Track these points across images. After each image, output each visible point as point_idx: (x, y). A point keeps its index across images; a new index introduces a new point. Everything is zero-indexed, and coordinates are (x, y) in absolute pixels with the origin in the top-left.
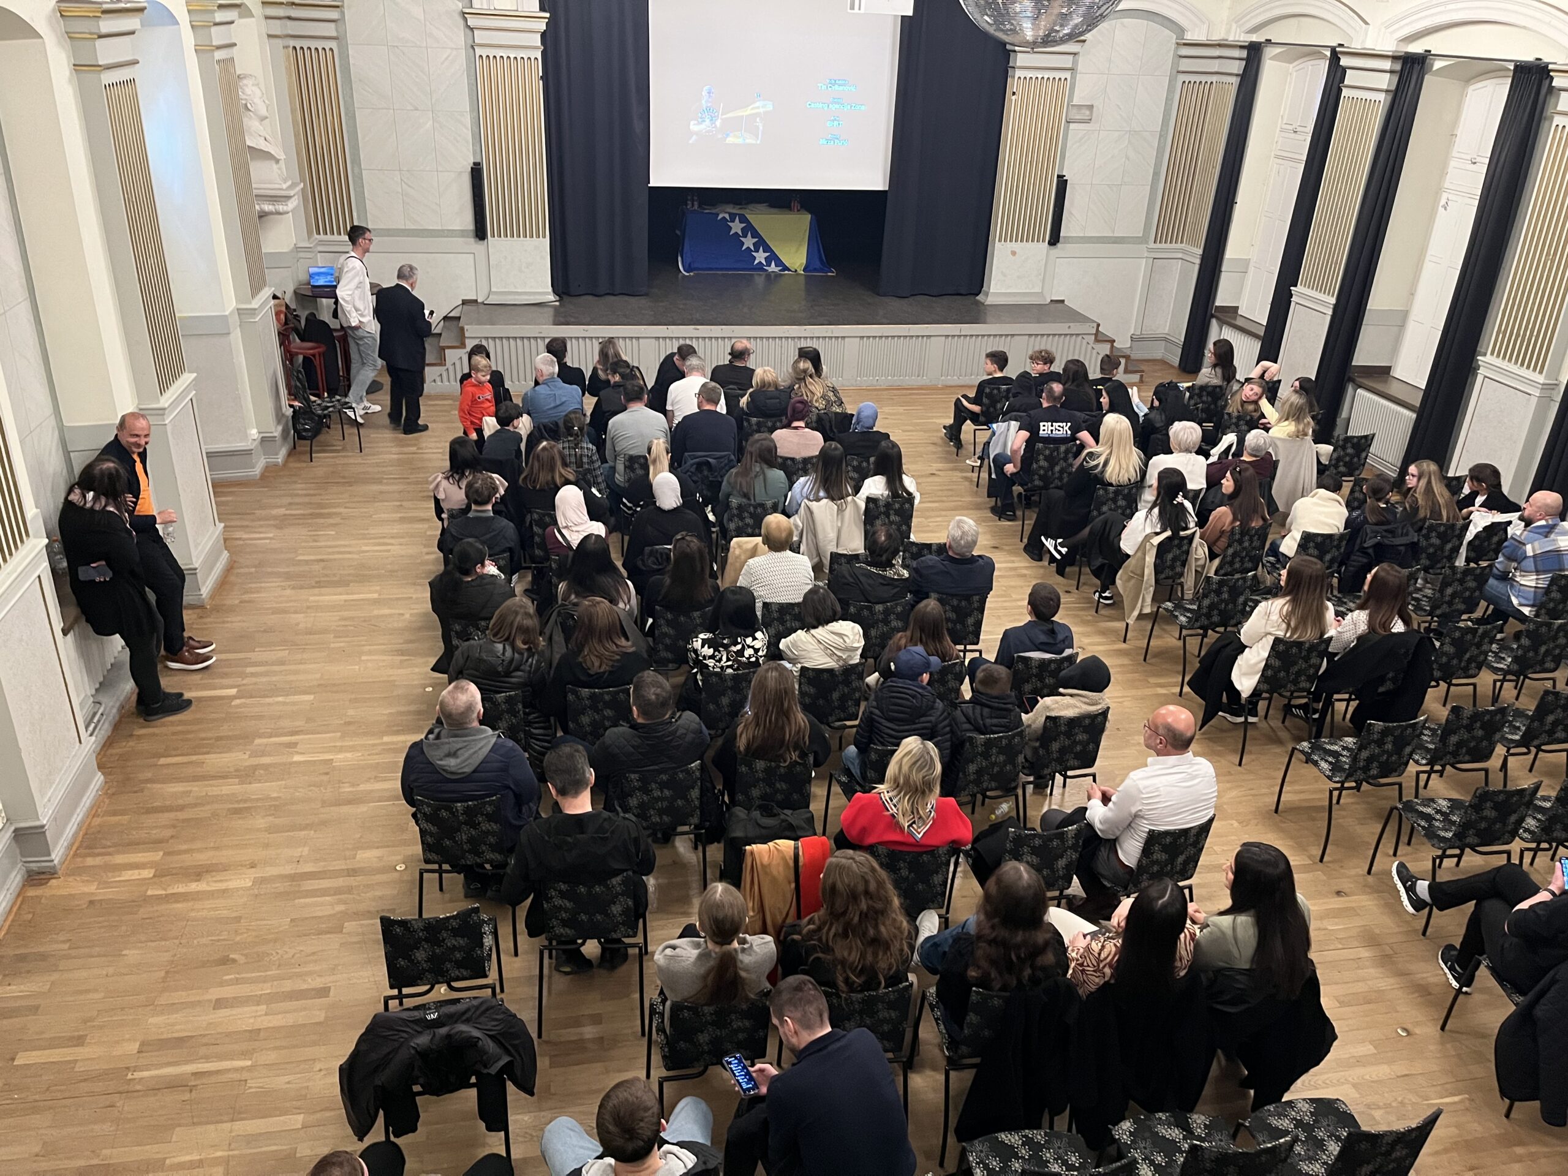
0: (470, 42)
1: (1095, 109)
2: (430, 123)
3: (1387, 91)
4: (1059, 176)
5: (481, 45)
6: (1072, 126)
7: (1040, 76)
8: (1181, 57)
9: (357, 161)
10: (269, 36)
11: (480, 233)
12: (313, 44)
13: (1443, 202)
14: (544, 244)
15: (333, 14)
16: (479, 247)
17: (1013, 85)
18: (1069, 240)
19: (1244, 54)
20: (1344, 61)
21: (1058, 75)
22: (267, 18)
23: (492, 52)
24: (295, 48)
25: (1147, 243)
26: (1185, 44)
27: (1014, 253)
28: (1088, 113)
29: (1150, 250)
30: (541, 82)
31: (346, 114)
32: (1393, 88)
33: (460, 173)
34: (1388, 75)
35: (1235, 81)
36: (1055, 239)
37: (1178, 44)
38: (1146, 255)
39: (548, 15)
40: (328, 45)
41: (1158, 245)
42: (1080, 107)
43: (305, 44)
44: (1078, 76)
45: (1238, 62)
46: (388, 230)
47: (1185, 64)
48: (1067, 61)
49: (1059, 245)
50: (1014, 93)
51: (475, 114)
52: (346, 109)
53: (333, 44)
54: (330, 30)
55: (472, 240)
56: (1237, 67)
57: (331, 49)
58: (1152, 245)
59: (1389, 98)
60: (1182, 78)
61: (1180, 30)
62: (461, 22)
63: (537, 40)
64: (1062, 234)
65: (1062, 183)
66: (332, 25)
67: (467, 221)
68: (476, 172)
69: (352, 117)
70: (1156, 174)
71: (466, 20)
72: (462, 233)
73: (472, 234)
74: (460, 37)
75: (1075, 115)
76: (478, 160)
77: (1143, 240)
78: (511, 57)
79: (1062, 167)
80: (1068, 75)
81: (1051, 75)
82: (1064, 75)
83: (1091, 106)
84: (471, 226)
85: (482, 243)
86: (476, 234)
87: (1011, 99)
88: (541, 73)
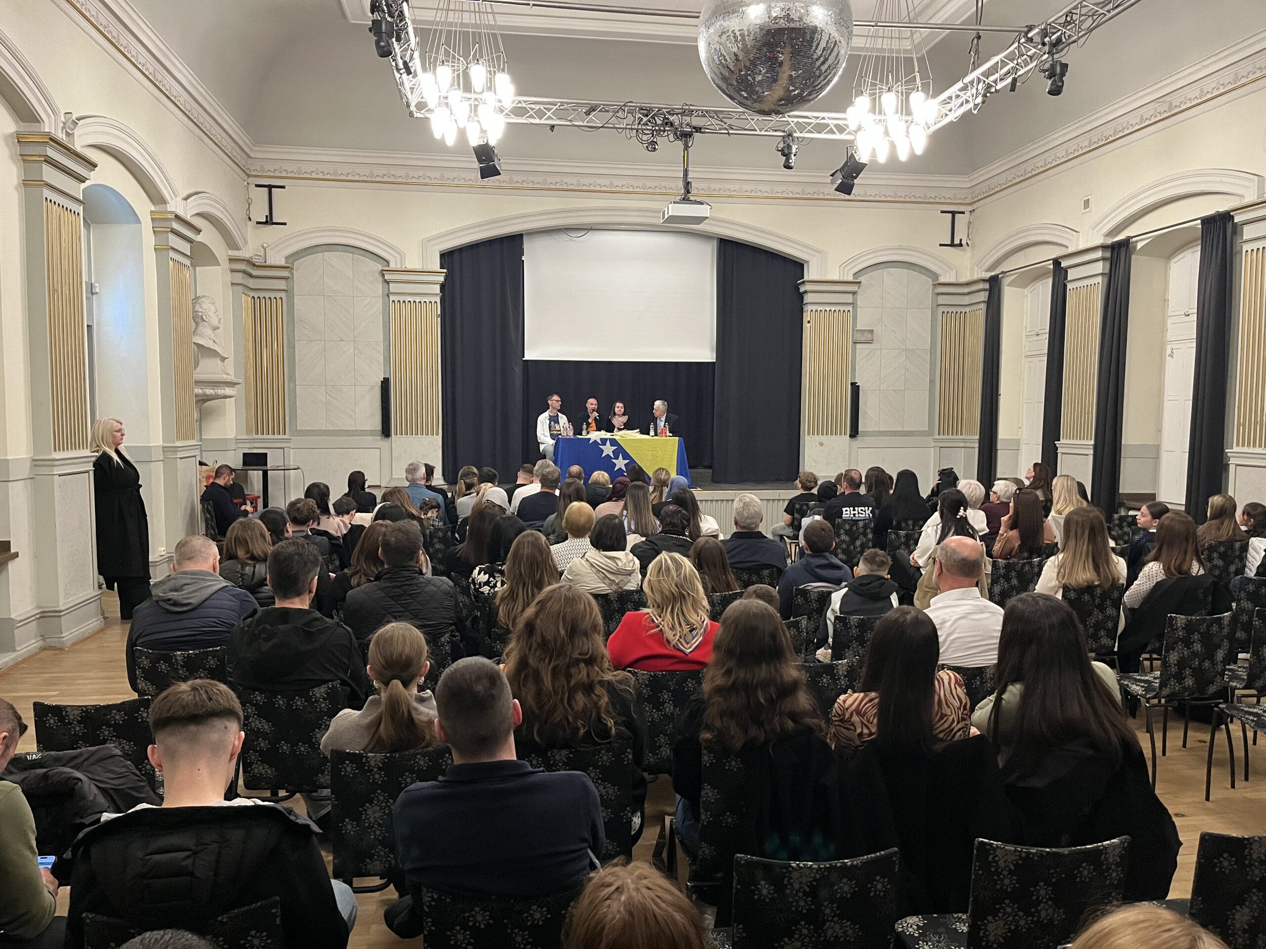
0: (386, 292)
1: (875, 332)
2: (353, 349)
3: (1102, 274)
4: (852, 384)
5: (393, 293)
6: (858, 346)
7: (828, 309)
8: (938, 294)
9: (292, 379)
10: (232, 284)
11: (386, 432)
12: (267, 295)
13: (1168, 352)
14: (438, 439)
15: (285, 273)
16: (384, 443)
17: (806, 317)
18: (867, 434)
19: (987, 286)
20: (1064, 264)
21: (842, 308)
22: (232, 271)
23: (402, 298)
24: (253, 297)
25: (933, 436)
26: (939, 284)
27: (821, 444)
28: (870, 336)
29: (936, 440)
30: (439, 319)
31: (288, 345)
32: (1107, 271)
33: (372, 387)
34: (1101, 263)
35: (983, 306)
36: (854, 433)
37: (934, 285)
38: (933, 444)
39: (445, 271)
40: (278, 295)
41: (942, 437)
42: (863, 331)
43: (262, 294)
44: (859, 310)
45: (983, 293)
46: (313, 431)
47: (942, 300)
48: (849, 298)
49: (859, 438)
50: (809, 322)
51: (387, 343)
52: (289, 340)
53: (283, 295)
54: (282, 284)
55: (379, 438)
56: (984, 296)
57: (281, 298)
58: (937, 437)
59: (1106, 280)
60: (941, 309)
61: (934, 276)
62: (381, 279)
63: (437, 289)
64: (860, 429)
65: (855, 388)
66: (283, 282)
67: (376, 423)
68: (385, 384)
69: (292, 347)
70: (932, 382)
71: (383, 275)
72: (372, 433)
73: (380, 433)
74: (379, 287)
75: (859, 337)
76: (387, 376)
77: (929, 433)
78: (417, 301)
79: (854, 376)
80: (850, 308)
81: (837, 308)
82: (846, 308)
83: (872, 331)
84: (379, 427)
85: (387, 439)
86: (383, 433)
87: (806, 326)
88: (439, 313)
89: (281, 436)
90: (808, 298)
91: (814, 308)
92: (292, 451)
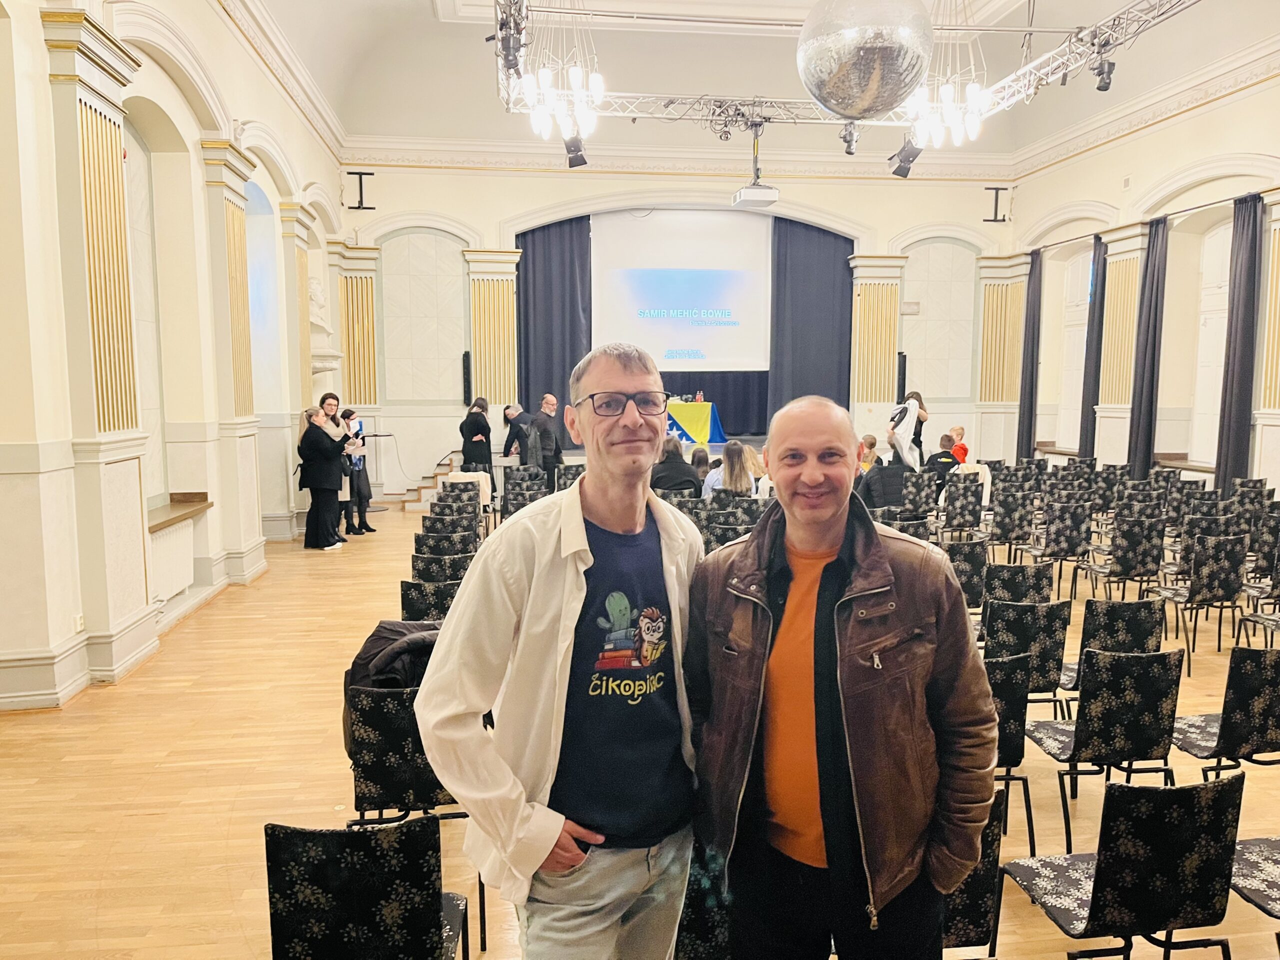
0: (467, 271)
1: (921, 305)
2: (436, 325)
3: (1142, 249)
4: (899, 353)
5: (473, 272)
6: (905, 317)
8: (981, 268)
9: (382, 353)
10: (330, 265)
12: (359, 274)
13: (1202, 321)
15: (374, 254)
17: (856, 290)
19: (1029, 259)
20: (1104, 239)
21: (890, 281)
22: (330, 253)
23: (480, 277)
24: (346, 277)
25: (975, 402)
26: (983, 258)
27: (870, 411)
28: (916, 308)
29: (978, 406)
30: (515, 296)
32: (1146, 246)
33: (455, 360)
34: (1140, 238)
35: (1025, 279)
37: (977, 259)
38: (975, 410)
39: (521, 250)
40: (369, 275)
41: (983, 403)
42: (909, 304)
43: (353, 274)
44: (906, 283)
45: (1025, 266)
46: (400, 400)
47: (985, 273)
48: (896, 272)
50: (859, 295)
51: (467, 318)
52: (377, 317)
53: (372, 274)
54: (371, 265)
56: (1026, 269)
57: (371, 278)
58: (979, 403)
59: (1145, 254)
60: (984, 282)
61: (980, 250)
62: (461, 259)
63: (513, 268)
65: (902, 358)
66: (373, 262)
67: (459, 393)
68: (467, 356)
69: (380, 322)
70: (974, 351)
71: (464, 255)
72: (454, 402)
73: (462, 402)
74: (460, 267)
75: (906, 309)
76: (468, 350)
77: (971, 400)
78: (495, 279)
79: (900, 345)
80: (898, 281)
81: (886, 282)
82: (894, 281)
83: (918, 304)
84: (461, 397)
87: (855, 298)
88: (515, 290)
89: (372, 406)
90: (856, 273)
91: (864, 281)
92: (382, 419)
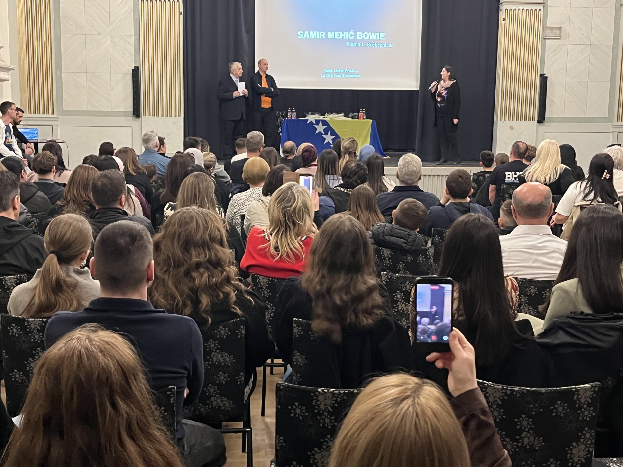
1: (563, 29)
2: (109, 42)
4: (541, 75)
6: (548, 41)
7: (521, 8)
9: (59, 67)
11: (137, 113)
14: (180, 120)
16: (135, 123)
17: (502, 15)
18: (553, 120)
21: (534, 7)
25: (613, 122)
27: (512, 128)
28: (558, 32)
29: (614, 126)
30: (181, 16)
31: (55, 38)
33: (126, 74)
36: (542, 119)
38: (612, 130)
41: (620, 123)
42: (552, 28)
44: (549, 9)
46: (76, 111)
49: (546, 123)
50: (504, 20)
51: (137, 36)
52: (56, 35)
55: (131, 118)
58: (616, 123)
64: (547, 115)
65: (544, 79)
67: (129, 106)
68: (136, 72)
69: (58, 39)
70: (613, 74)
72: (125, 114)
73: (132, 114)
75: (548, 33)
76: (137, 65)
77: (608, 120)
78: (162, 0)
79: (542, 68)
80: (541, 7)
81: (529, 7)
82: (538, 7)
83: (560, 28)
84: (131, 109)
85: (137, 120)
86: (134, 114)
87: (501, 23)
88: (181, 10)
89: (51, 116)
91: (509, 7)
92: (59, 128)
